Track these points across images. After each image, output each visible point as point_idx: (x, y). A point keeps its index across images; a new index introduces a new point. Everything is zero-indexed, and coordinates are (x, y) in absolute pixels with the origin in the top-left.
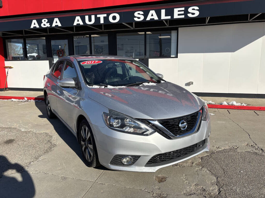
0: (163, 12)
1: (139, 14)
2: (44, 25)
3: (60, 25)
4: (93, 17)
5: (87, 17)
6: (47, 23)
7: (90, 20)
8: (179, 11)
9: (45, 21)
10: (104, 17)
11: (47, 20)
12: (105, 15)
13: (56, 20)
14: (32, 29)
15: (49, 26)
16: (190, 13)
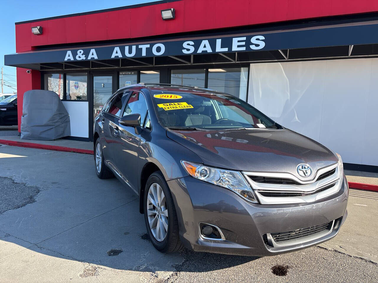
0: (219, 42)
1: (188, 44)
2: (80, 57)
3: (96, 57)
4: (134, 48)
5: (127, 48)
6: (82, 55)
7: (130, 52)
8: (239, 41)
9: (80, 52)
10: (147, 48)
11: (82, 52)
12: (148, 46)
13: (93, 51)
14: (66, 62)
15: (84, 58)
16: (253, 44)
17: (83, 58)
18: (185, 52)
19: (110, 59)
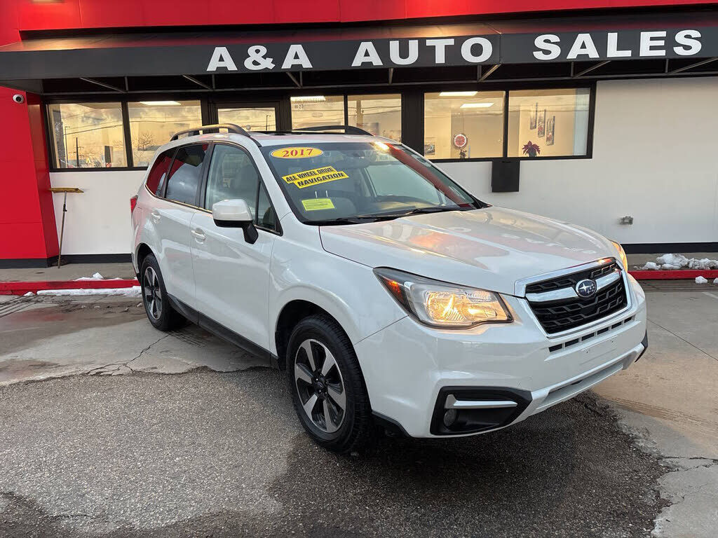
0: (613, 38)
1: (547, 41)
2: (255, 63)
4: (414, 45)
5: (394, 46)
6: (264, 57)
7: (404, 53)
8: (652, 39)
9: (257, 51)
10: (446, 47)
11: (263, 50)
12: (451, 42)
13: (296, 49)
14: (213, 75)
15: (271, 66)
16: (679, 45)
17: (268, 64)
18: (539, 56)
19: (349, 68)
